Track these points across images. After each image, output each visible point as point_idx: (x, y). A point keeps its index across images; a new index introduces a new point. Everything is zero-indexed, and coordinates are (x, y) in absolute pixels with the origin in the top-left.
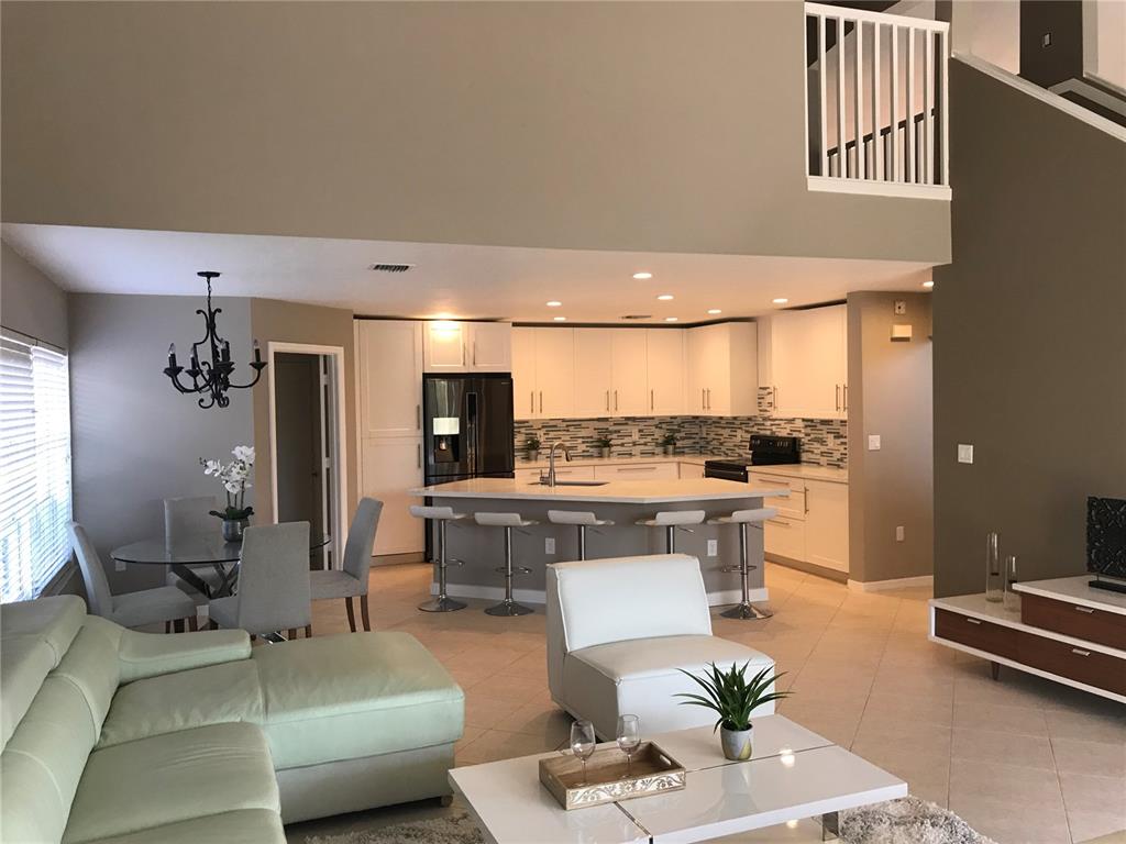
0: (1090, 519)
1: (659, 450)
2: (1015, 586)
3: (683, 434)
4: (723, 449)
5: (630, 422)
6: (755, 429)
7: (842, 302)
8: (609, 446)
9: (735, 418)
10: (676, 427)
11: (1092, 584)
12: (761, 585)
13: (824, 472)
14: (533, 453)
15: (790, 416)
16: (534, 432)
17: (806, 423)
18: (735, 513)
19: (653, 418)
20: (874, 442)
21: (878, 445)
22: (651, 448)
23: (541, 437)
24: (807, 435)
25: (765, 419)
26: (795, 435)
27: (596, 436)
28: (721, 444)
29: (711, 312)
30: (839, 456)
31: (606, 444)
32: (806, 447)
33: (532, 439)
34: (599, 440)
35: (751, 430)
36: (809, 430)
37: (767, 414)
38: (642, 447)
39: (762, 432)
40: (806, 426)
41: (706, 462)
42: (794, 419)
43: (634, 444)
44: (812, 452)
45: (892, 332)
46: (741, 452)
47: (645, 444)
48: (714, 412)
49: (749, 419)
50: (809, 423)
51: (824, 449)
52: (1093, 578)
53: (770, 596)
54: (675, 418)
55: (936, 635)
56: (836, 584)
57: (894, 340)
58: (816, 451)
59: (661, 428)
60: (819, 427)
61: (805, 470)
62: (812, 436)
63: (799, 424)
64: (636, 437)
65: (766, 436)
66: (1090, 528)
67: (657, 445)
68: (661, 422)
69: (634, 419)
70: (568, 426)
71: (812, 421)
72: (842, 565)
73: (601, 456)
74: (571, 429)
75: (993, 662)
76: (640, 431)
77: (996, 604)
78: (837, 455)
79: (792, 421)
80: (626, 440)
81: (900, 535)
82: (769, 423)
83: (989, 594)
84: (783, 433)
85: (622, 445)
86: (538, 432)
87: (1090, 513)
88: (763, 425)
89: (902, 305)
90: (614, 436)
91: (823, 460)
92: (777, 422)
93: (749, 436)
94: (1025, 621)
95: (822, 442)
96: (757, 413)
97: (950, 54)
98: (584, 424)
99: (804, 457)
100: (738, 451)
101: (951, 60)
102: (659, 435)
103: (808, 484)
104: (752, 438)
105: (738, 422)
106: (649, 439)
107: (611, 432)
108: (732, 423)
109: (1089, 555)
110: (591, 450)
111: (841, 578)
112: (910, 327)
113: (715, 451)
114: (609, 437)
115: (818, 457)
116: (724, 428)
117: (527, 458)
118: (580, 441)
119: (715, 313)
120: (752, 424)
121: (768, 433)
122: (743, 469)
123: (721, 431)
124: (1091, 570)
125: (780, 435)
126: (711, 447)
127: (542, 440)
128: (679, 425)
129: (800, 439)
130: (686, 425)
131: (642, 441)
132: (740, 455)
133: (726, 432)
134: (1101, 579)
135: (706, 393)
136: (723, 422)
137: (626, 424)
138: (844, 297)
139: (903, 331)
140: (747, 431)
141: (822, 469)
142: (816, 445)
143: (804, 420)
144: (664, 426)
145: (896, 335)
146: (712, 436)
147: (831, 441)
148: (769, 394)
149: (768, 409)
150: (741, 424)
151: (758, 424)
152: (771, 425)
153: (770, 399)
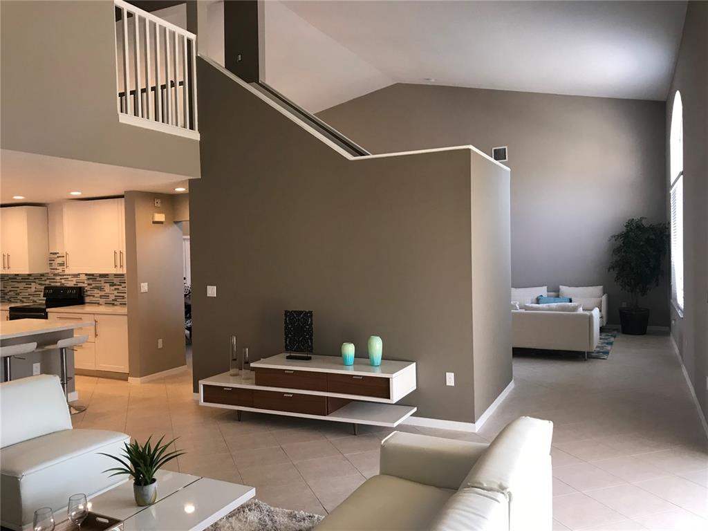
0: (286, 322)
2: (252, 365)
4: (19, 297)
6: (47, 282)
7: (122, 197)
9: (30, 275)
11: (288, 358)
12: (73, 390)
13: (103, 309)
15: (77, 272)
17: (88, 277)
18: (59, 342)
20: (144, 287)
21: (147, 289)
24: (89, 285)
25: (55, 275)
26: (80, 285)
28: (18, 294)
29: (15, 197)
30: (114, 298)
32: (89, 293)
35: (43, 282)
36: (91, 282)
37: (57, 272)
39: (53, 284)
40: (89, 279)
41: (10, 308)
42: (79, 274)
44: (94, 296)
45: (153, 218)
46: (35, 299)
48: (13, 271)
49: (42, 275)
50: (91, 277)
51: (103, 293)
52: (289, 354)
53: (79, 397)
55: (204, 401)
56: (120, 382)
57: (154, 222)
58: (96, 295)
60: (98, 279)
61: (88, 308)
62: (93, 285)
63: (83, 277)
65: (56, 287)
66: (286, 328)
71: (93, 275)
72: (124, 368)
75: (238, 411)
77: (235, 377)
78: (112, 297)
79: (77, 275)
81: (160, 346)
82: (58, 278)
83: (232, 371)
84: (71, 284)
87: (286, 319)
88: (54, 279)
89: (159, 201)
91: (102, 301)
92: (65, 277)
93: (43, 287)
94: (257, 384)
95: (100, 289)
96: (49, 271)
97: (197, 53)
99: (87, 299)
100: (32, 298)
101: (198, 58)
103: (97, 317)
104: (46, 288)
105: (33, 278)
108: (27, 279)
109: (286, 342)
111: (123, 377)
112: (164, 215)
113: (12, 300)
115: (99, 299)
116: (20, 282)
119: (19, 198)
120: (44, 278)
121: (58, 284)
122: (44, 311)
123: (17, 285)
124: (287, 350)
125: (68, 285)
126: (8, 297)
129: (84, 288)
132: (34, 301)
133: (22, 285)
134: (292, 354)
135: (6, 258)
136: (18, 278)
138: (123, 193)
139: (160, 217)
140: (40, 284)
141: (101, 307)
142: (96, 291)
143: (86, 275)
145: (156, 220)
146: (9, 288)
147: (108, 288)
148: (58, 257)
149: (58, 268)
150: (35, 279)
151: (50, 279)
152: (61, 279)
153: (60, 260)
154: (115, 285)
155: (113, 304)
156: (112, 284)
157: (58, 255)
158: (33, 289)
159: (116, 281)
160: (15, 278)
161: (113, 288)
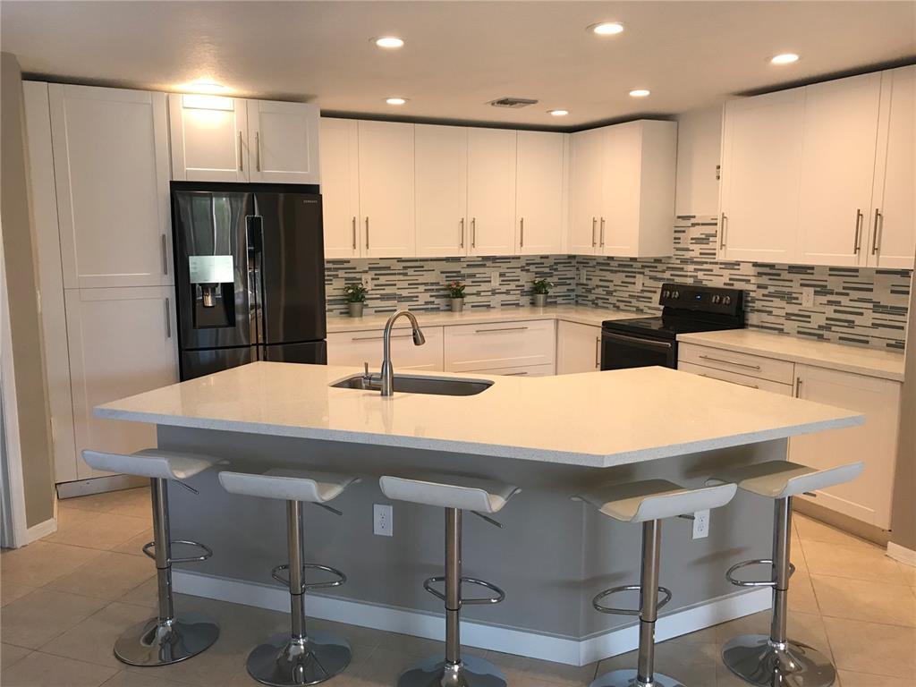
1: (525, 300)
3: (555, 279)
4: (612, 300)
5: (489, 263)
6: (667, 275)
8: (462, 296)
10: (547, 270)
14: (357, 306)
15: (737, 259)
16: (358, 276)
17: (759, 269)
19: (518, 258)
22: (514, 297)
23: (368, 283)
24: (759, 287)
25: (685, 261)
26: (738, 286)
27: (443, 282)
28: (610, 293)
30: (823, 322)
31: (458, 293)
32: (758, 305)
33: (354, 286)
34: (449, 288)
35: (659, 275)
36: (764, 280)
37: (688, 255)
38: (504, 297)
39: (678, 280)
40: (760, 274)
41: (604, 324)
42: (738, 263)
43: (494, 292)
44: (770, 313)
46: (641, 305)
47: (507, 293)
49: (658, 261)
50: (767, 270)
54: (546, 257)
58: (775, 312)
59: (528, 271)
60: (785, 275)
62: (771, 289)
63: (751, 271)
64: (496, 283)
65: (687, 286)
67: (523, 293)
68: (529, 263)
69: (494, 259)
70: (405, 268)
71: (772, 266)
73: (450, 309)
74: (410, 272)
76: (502, 275)
79: (733, 265)
80: (484, 287)
82: (691, 267)
84: (718, 283)
85: (478, 294)
86: (364, 276)
88: (682, 269)
90: (468, 282)
91: (790, 326)
92: (705, 266)
93: (660, 284)
95: (789, 298)
96: (671, 253)
98: (427, 266)
99: (753, 318)
100: (635, 303)
102: (526, 280)
103: (802, 373)
104: (665, 288)
105: (639, 265)
106: (512, 286)
107: (464, 277)
108: (628, 266)
110: (437, 301)
114: (463, 283)
115: (782, 320)
116: (616, 272)
117: (349, 314)
118: (422, 288)
120: (660, 267)
121: (690, 281)
123: (609, 276)
125: (710, 284)
126: (593, 297)
127: (369, 287)
128: (551, 267)
130: (560, 267)
131: (504, 289)
132: (639, 310)
133: (618, 278)
135: (598, 226)
136: (612, 263)
137: (484, 266)
140: (653, 278)
141: (785, 339)
142: (777, 302)
143: (755, 265)
144: (532, 268)
146: (596, 281)
147: (808, 299)
148: (693, 225)
149: (691, 247)
150: (643, 267)
151: (673, 269)
152: (696, 270)
153: (697, 232)
154: (831, 293)
155: (820, 337)
156: (822, 290)
157: (693, 221)
158: (639, 287)
159: (835, 283)
160: (607, 263)
161: (824, 299)
